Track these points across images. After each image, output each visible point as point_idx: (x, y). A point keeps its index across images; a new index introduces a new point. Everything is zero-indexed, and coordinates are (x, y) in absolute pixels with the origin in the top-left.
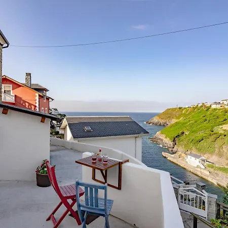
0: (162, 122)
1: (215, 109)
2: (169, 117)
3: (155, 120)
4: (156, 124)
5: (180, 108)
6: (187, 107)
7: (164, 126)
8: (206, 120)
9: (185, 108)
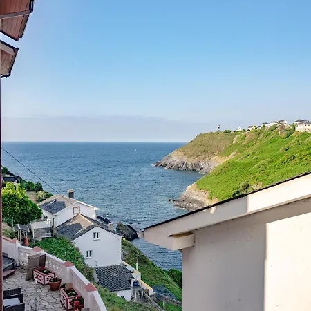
0: (189, 163)
1: (303, 134)
2: (205, 151)
3: (176, 158)
4: (178, 169)
5: (226, 132)
6: (240, 130)
7: (194, 170)
8: (294, 157)
9: (236, 133)
